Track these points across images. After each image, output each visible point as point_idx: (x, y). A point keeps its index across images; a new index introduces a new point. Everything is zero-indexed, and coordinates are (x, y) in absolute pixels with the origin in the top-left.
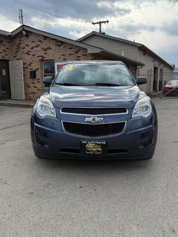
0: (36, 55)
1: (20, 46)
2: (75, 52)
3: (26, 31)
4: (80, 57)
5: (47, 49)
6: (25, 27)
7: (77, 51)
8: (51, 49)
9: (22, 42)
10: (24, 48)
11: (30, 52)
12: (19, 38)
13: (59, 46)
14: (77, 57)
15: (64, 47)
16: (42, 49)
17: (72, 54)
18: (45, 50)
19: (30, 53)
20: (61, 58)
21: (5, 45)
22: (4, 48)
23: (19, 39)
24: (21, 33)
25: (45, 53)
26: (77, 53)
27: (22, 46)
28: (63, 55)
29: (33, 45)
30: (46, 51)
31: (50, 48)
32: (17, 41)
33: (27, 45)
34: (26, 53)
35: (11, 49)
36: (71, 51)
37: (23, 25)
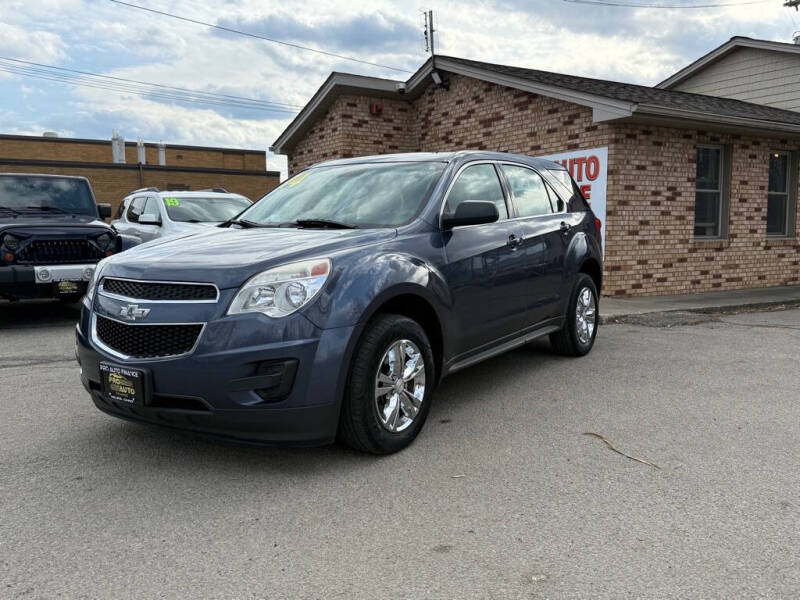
0: (466, 142)
1: (430, 118)
2: (565, 124)
3: (442, 73)
4: (577, 136)
5: (494, 120)
6: (438, 61)
7: (570, 117)
8: (502, 118)
9: (434, 105)
10: (439, 124)
11: (451, 133)
12: (430, 94)
13: (522, 107)
14: (571, 137)
15: (534, 111)
16: (481, 123)
17: (555, 130)
18: (486, 123)
19: (451, 137)
20: (525, 144)
21: (391, 121)
22: (388, 128)
23: (428, 98)
24: (429, 78)
25: (485, 135)
26: (570, 123)
27: (435, 117)
28: (532, 134)
29: (460, 111)
30: (490, 126)
31: (499, 118)
32: (424, 105)
33: (445, 114)
34: (443, 138)
35: (409, 130)
36: (554, 121)
37: (435, 57)
